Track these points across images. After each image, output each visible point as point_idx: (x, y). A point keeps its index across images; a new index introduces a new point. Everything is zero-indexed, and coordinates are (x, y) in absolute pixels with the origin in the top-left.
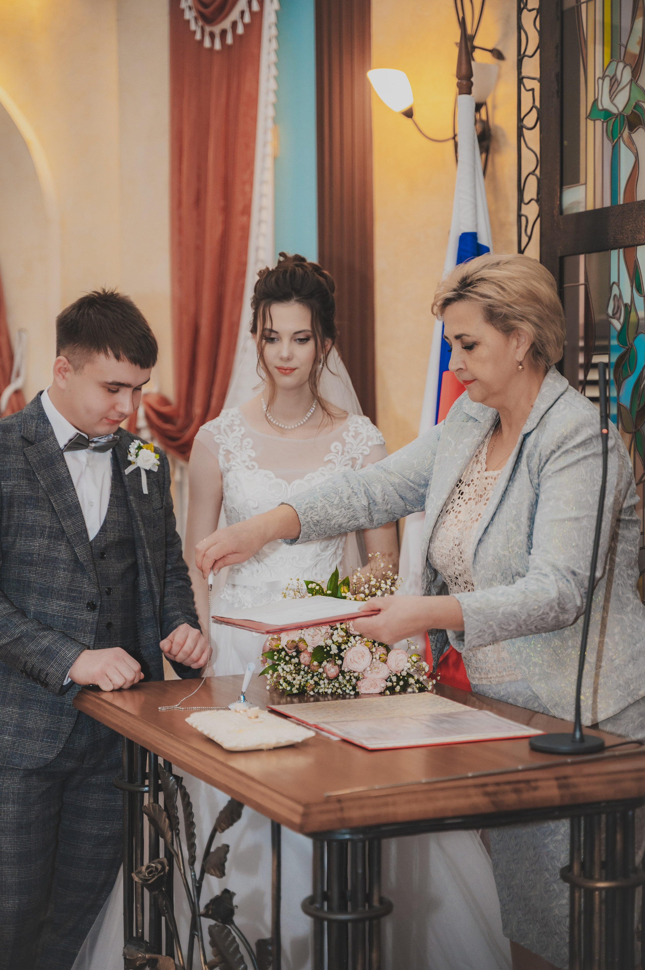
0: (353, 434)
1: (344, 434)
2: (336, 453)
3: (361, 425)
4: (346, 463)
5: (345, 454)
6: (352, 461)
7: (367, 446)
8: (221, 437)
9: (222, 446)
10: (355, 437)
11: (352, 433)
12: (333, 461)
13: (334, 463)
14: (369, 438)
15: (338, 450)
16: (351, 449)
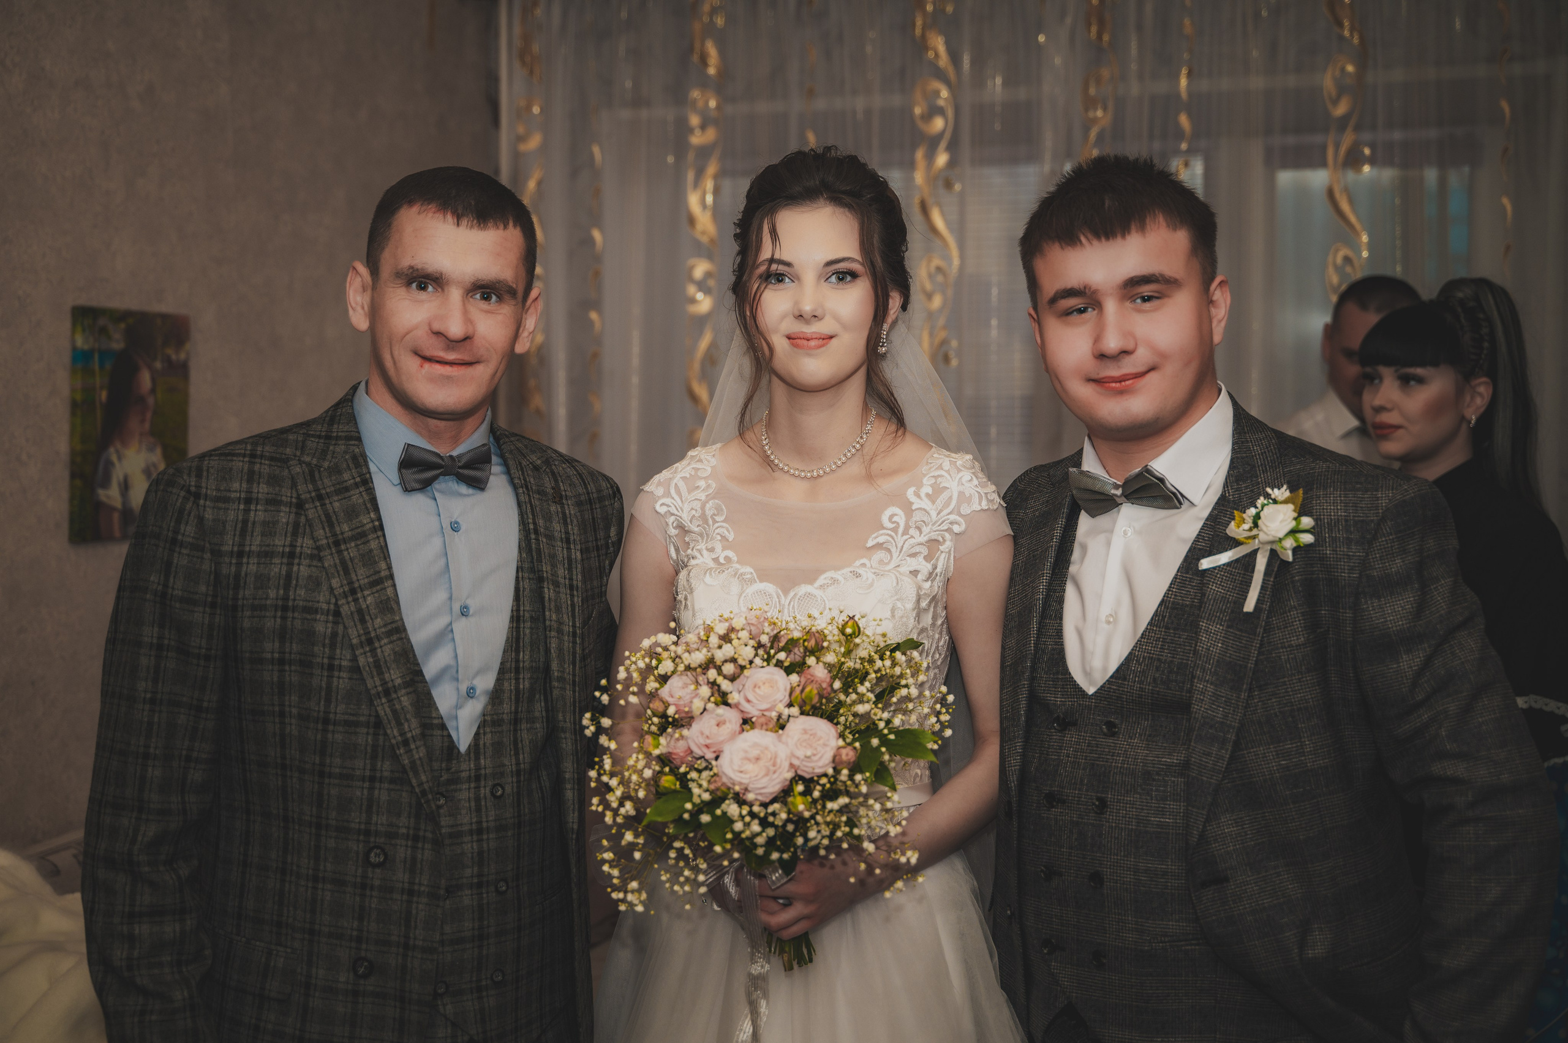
0: (930, 490)
1: (910, 492)
2: (892, 529)
3: (948, 472)
4: (913, 551)
5: (912, 531)
6: (928, 547)
7: (960, 514)
8: (669, 500)
9: (670, 520)
11: (927, 489)
12: (884, 546)
13: (888, 550)
14: (963, 498)
15: (898, 523)
16: (924, 522)
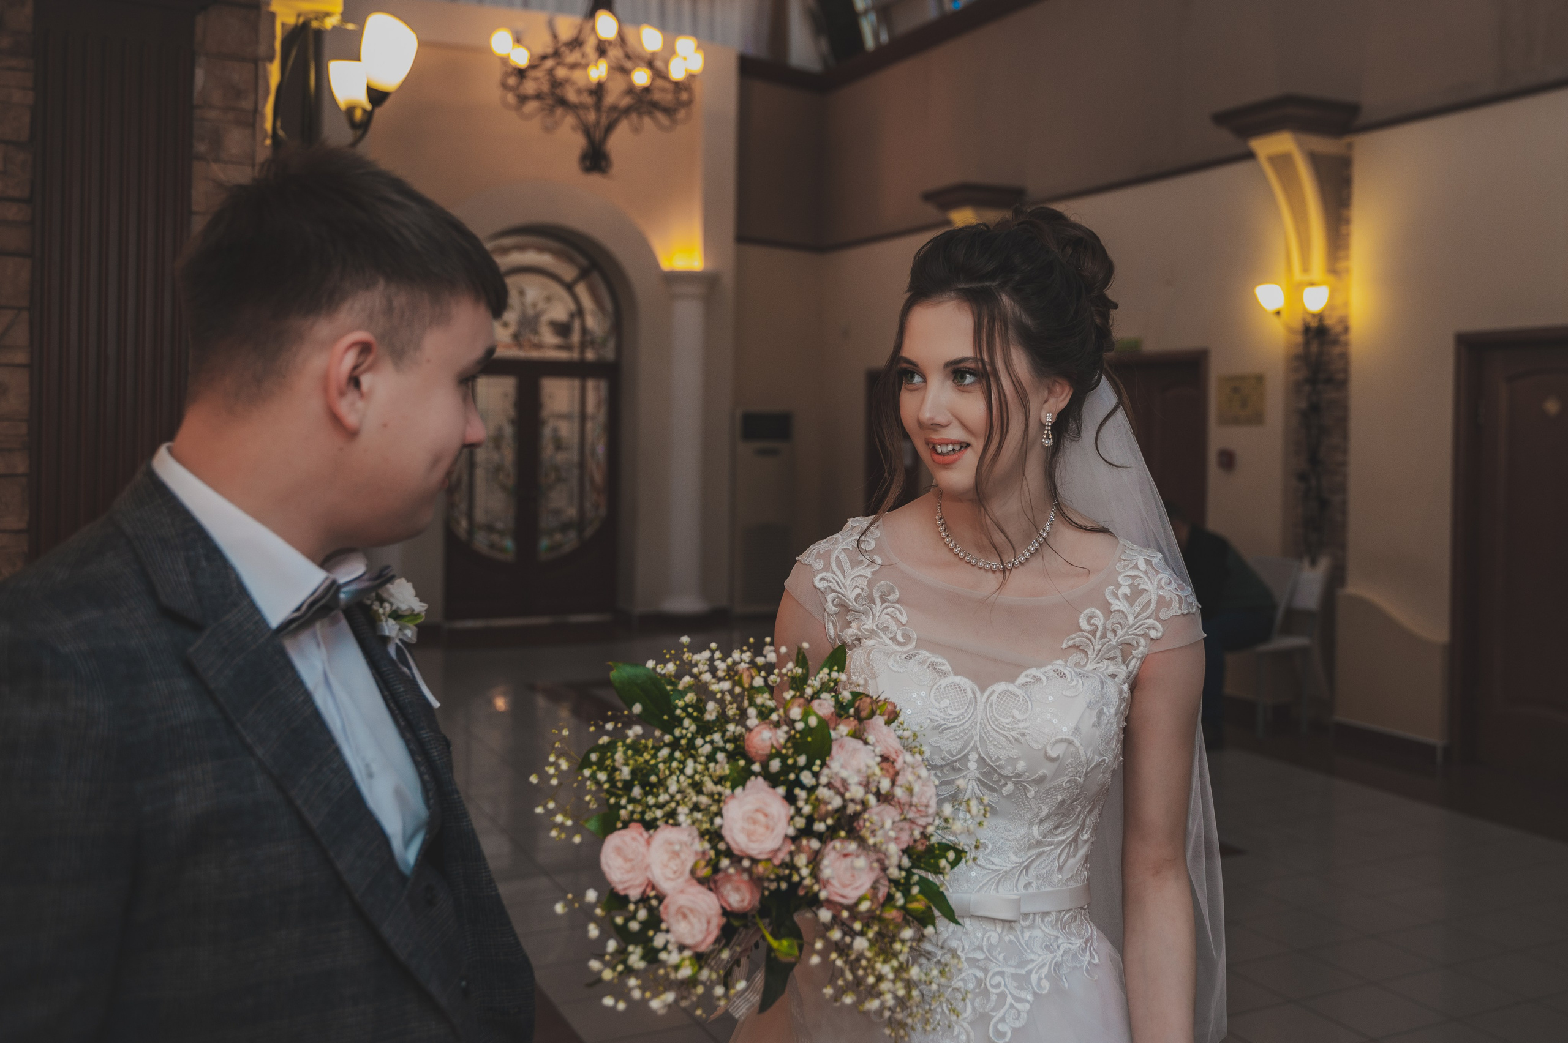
0: (1128, 591)
1: (1108, 592)
2: (1089, 632)
3: (1146, 573)
4: (1111, 654)
5: (1110, 635)
6: (1122, 651)
7: (1158, 619)
8: (829, 575)
9: (830, 597)
10: (1130, 599)
11: (1124, 590)
12: (1081, 648)
13: (1086, 653)
14: (1162, 602)
15: (1097, 627)
16: (1120, 624)
